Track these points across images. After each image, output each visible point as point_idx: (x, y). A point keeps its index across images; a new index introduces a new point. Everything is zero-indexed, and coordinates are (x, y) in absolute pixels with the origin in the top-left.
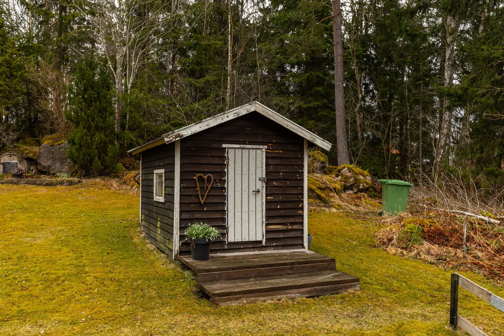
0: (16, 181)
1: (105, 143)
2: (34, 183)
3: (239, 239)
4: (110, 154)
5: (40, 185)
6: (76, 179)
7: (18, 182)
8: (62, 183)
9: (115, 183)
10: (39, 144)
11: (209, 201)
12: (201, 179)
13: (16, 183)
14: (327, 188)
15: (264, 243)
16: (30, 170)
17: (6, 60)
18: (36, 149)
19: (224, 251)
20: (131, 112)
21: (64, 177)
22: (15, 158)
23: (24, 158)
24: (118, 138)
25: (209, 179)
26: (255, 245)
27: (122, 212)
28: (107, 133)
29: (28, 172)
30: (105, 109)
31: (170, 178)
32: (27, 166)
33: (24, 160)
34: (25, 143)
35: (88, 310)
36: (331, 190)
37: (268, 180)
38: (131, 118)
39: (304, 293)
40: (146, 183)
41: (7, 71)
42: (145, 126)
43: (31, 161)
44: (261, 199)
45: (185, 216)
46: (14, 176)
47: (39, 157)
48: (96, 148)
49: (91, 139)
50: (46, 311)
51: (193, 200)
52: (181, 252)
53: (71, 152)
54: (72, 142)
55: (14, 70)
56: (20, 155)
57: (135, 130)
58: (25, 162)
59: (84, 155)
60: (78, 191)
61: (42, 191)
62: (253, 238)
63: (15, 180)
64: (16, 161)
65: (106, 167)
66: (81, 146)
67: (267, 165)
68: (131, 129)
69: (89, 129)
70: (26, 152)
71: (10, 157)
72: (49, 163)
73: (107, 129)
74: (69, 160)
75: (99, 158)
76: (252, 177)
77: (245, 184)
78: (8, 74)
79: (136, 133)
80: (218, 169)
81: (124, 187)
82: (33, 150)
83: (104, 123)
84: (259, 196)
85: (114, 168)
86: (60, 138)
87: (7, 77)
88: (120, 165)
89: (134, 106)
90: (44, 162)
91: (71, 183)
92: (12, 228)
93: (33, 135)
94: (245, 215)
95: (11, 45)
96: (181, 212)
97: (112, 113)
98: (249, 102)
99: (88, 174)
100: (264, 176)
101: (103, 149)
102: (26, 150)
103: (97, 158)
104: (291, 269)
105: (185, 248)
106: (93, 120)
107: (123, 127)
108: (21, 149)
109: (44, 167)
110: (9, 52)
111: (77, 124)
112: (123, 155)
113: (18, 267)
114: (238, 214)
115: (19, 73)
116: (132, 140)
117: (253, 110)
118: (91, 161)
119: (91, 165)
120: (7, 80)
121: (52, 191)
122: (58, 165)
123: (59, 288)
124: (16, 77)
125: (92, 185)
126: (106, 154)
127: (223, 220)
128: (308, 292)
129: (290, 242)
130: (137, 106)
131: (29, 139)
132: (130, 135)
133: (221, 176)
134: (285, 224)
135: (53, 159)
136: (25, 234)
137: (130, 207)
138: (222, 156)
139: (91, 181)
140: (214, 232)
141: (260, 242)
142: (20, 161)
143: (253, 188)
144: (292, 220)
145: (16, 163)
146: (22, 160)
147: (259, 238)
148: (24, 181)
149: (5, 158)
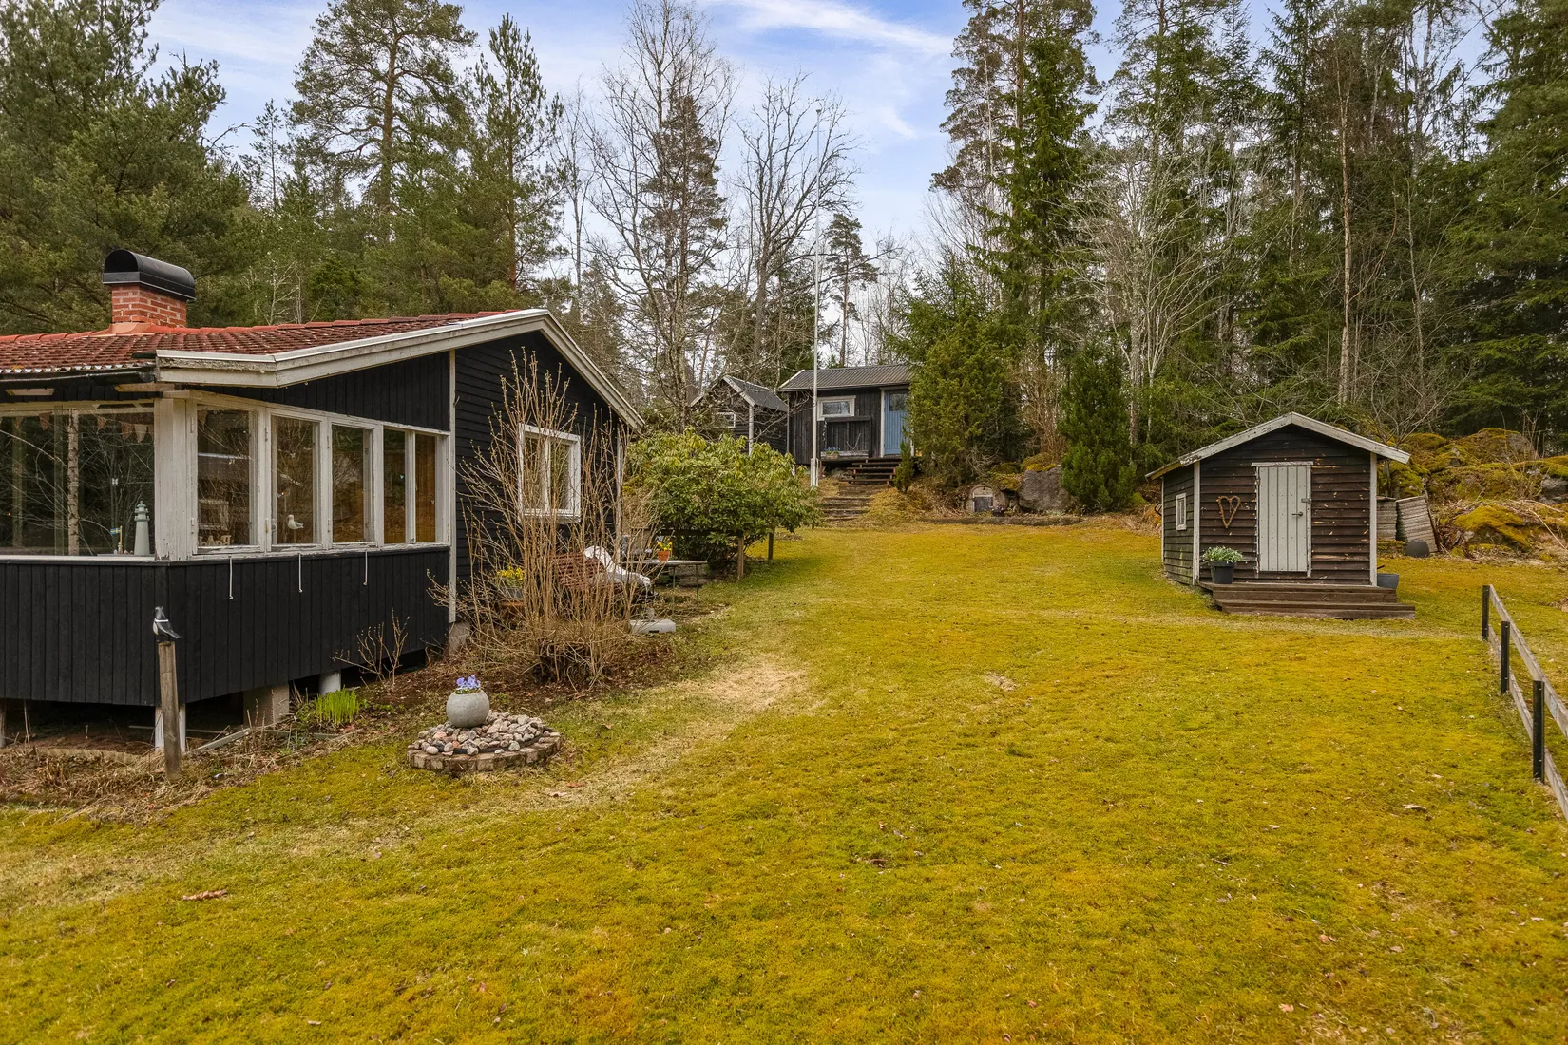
1: (1115, 464)
2: (1021, 523)
3: (1273, 568)
4: (1123, 480)
5: (1027, 524)
6: (1074, 517)
7: (1000, 522)
8: (1056, 522)
9: (1130, 521)
10: (1019, 470)
11: (1234, 525)
12: (1224, 502)
13: (998, 523)
14: (1533, 525)
15: (1309, 575)
16: (1010, 506)
17: (977, 360)
18: (1017, 478)
19: (1254, 580)
20: (1154, 415)
21: (1056, 514)
22: (989, 490)
23: (1000, 491)
24: (1135, 455)
25: (1235, 502)
26: (1298, 575)
27: (1140, 555)
28: (1118, 449)
29: (1009, 509)
30: (1114, 416)
31: (1190, 503)
32: (1006, 501)
33: (1001, 493)
34: (1000, 470)
36: (1545, 529)
37: (1315, 503)
38: (1154, 424)
39: (1333, 614)
40: (1168, 512)
41: (980, 373)
42: (1179, 435)
43: (1011, 494)
44: (1306, 525)
45: (1205, 541)
46: (994, 514)
47: (1021, 488)
48: (1103, 472)
49: (1095, 460)
51: (1216, 523)
52: (1201, 579)
53: (1066, 480)
54: (1068, 465)
56: (995, 487)
57: (1160, 441)
58: (1002, 495)
59: (1085, 482)
60: (1081, 530)
61: (1033, 531)
62: (1293, 568)
63: (998, 519)
64: (992, 495)
65: (1117, 499)
66: (1081, 471)
67: (1313, 484)
68: (1155, 440)
69: (1091, 444)
70: (1003, 482)
71: (982, 490)
72: (1036, 496)
73: (1117, 443)
74: (1062, 491)
75: (1106, 486)
76: (1292, 499)
77: (1283, 507)
78: (980, 378)
79: (1162, 445)
80: (1247, 490)
81: (1143, 525)
82: (1012, 479)
83: (1113, 434)
84: (1302, 520)
85: (1128, 500)
86: (1048, 460)
88: (1137, 496)
89: (1159, 405)
90: (1029, 496)
91: (1068, 522)
93: (1008, 458)
94: (1282, 542)
96: (1202, 537)
97: (1125, 419)
98: (1284, 413)
99: (1090, 511)
100: (1309, 496)
101: (1112, 473)
102: (1003, 479)
103: (1103, 487)
104: (1330, 596)
105: (1205, 574)
106: (1097, 433)
107: (1142, 437)
108: (997, 478)
109: (1028, 502)
111: (1075, 441)
112: (1141, 481)
114: (1273, 541)
116: (1157, 457)
117: (1288, 422)
118: (1095, 492)
119: (1095, 496)
121: (1044, 531)
122: (1047, 498)
125: (1097, 524)
126: (1117, 480)
127: (1254, 546)
128: (1339, 614)
129: (1348, 576)
130: (1163, 404)
131: (1003, 464)
132: (1152, 450)
133: (1251, 497)
134: (1342, 554)
135: (1041, 491)
137: (1151, 549)
138: (1251, 475)
139: (1095, 519)
140: (1236, 555)
141: (1305, 573)
142: (996, 495)
143: (1293, 510)
144: (1352, 549)
145: (993, 498)
146: (999, 493)
147: (1302, 568)
148: (1007, 519)
149: (978, 492)
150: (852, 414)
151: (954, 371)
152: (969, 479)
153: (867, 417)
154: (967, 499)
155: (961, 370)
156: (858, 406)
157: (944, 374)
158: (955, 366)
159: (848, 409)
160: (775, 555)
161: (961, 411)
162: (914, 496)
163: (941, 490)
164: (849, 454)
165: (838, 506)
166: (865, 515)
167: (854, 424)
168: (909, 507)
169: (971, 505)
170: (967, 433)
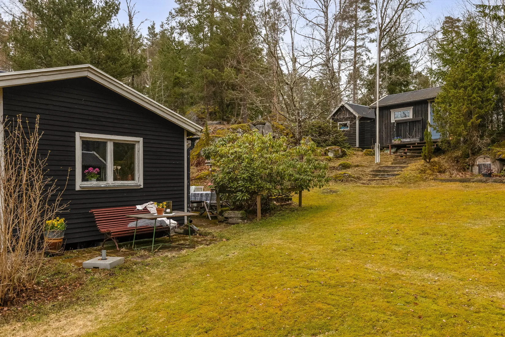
0: (485, 180)
7: (486, 180)
13: (484, 182)
16: (502, 170)
22: (489, 159)
23: (496, 159)
29: (500, 172)
32: (500, 166)
33: (497, 161)
34: (500, 146)
35: (478, 275)
41: (479, 84)
43: (503, 161)
50: (447, 269)
55: (486, 82)
56: (493, 157)
58: (498, 163)
64: (489, 163)
70: (499, 153)
71: (484, 159)
78: (480, 86)
82: (504, 151)
87: (479, 89)
92: (460, 215)
95: (483, 61)
102: (499, 151)
108: (494, 151)
110: (481, 67)
113: (448, 241)
115: (490, 83)
120: (480, 92)
123: (467, 258)
124: (488, 87)
136: (469, 221)
142: (493, 162)
145: (490, 164)
146: (495, 161)
148: (491, 179)
149: (480, 161)
150: (411, 117)
151: (462, 84)
152: (476, 152)
153: (420, 118)
154: (473, 165)
155: (466, 83)
156: (414, 113)
157: (456, 87)
158: (462, 81)
159: (409, 114)
160: (303, 204)
161: (464, 109)
162: (434, 164)
163: (457, 160)
164: (408, 140)
165: (384, 171)
166: (397, 177)
167: (412, 123)
168: (428, 171)
169: (476, 170)
170: (469, 123)
